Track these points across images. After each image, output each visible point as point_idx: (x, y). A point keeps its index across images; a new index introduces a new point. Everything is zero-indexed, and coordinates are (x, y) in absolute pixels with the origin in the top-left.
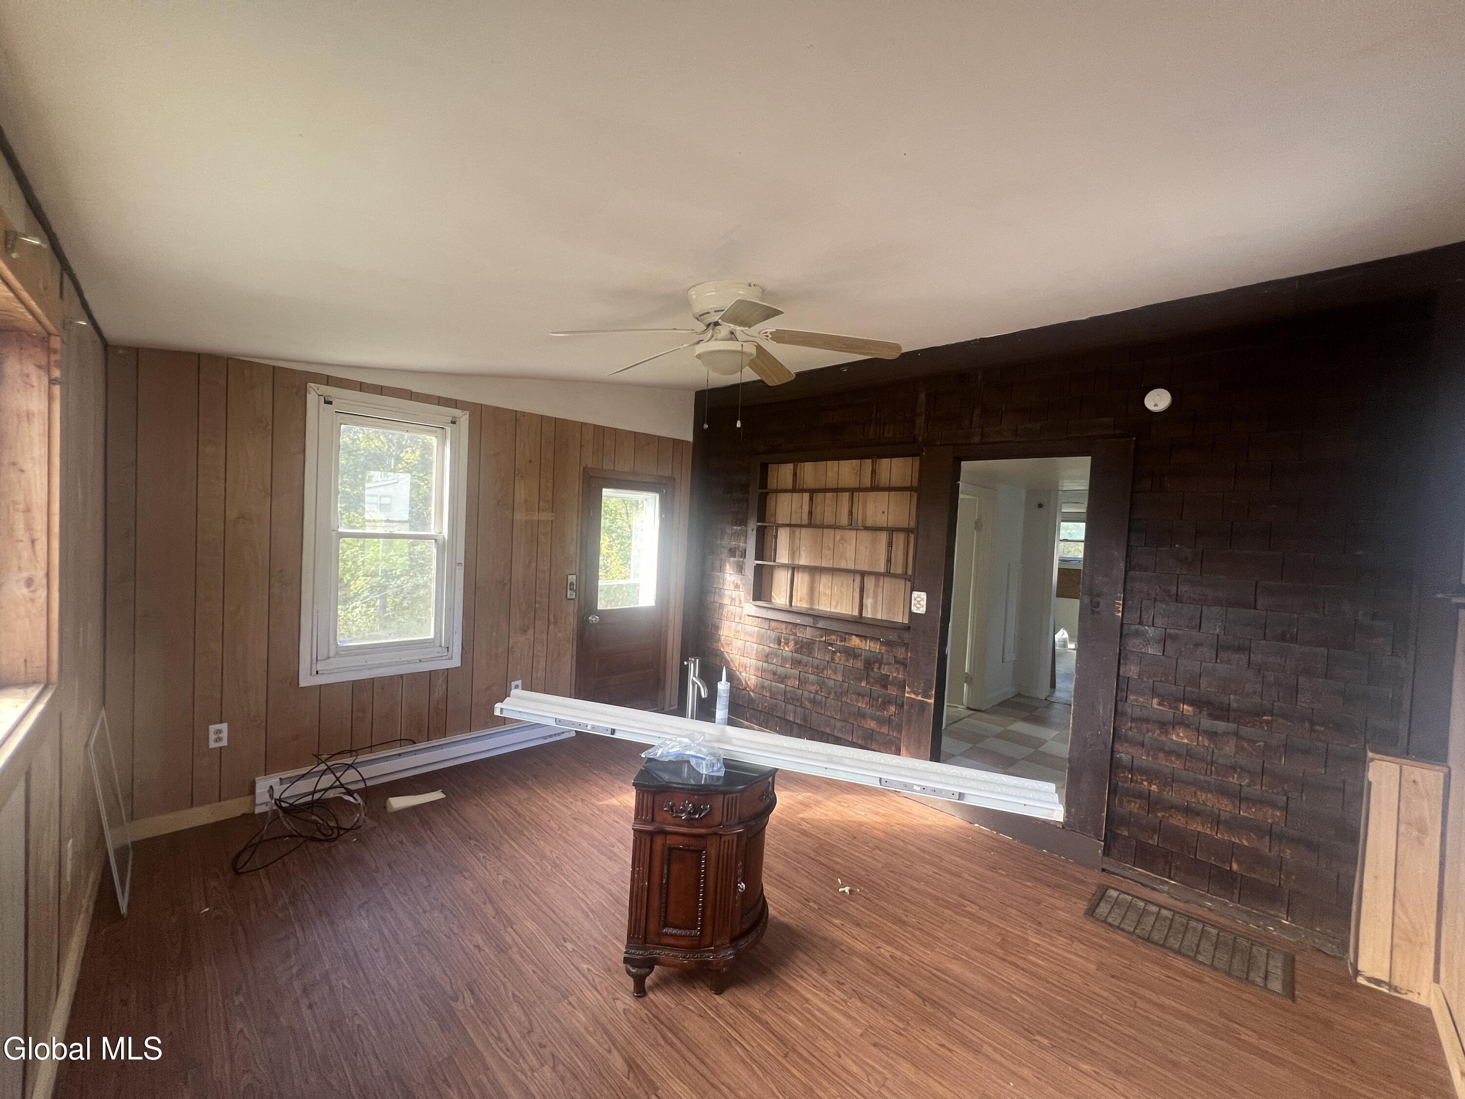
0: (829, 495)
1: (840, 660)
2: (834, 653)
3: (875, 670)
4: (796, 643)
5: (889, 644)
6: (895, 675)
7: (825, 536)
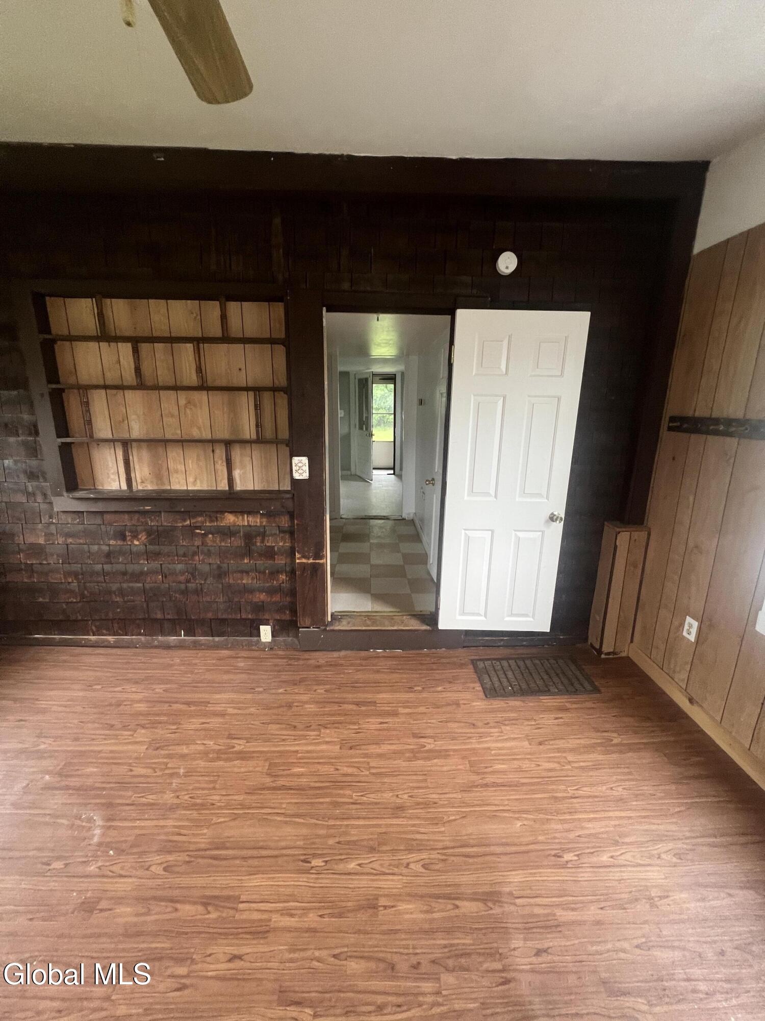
0: (159, 346)
1: (214, 541)
2: (205, 535)
3: (258, 544)
4: (149, 533)
5: (269, 515)
6: (281, 544)
7: (163, 398)
